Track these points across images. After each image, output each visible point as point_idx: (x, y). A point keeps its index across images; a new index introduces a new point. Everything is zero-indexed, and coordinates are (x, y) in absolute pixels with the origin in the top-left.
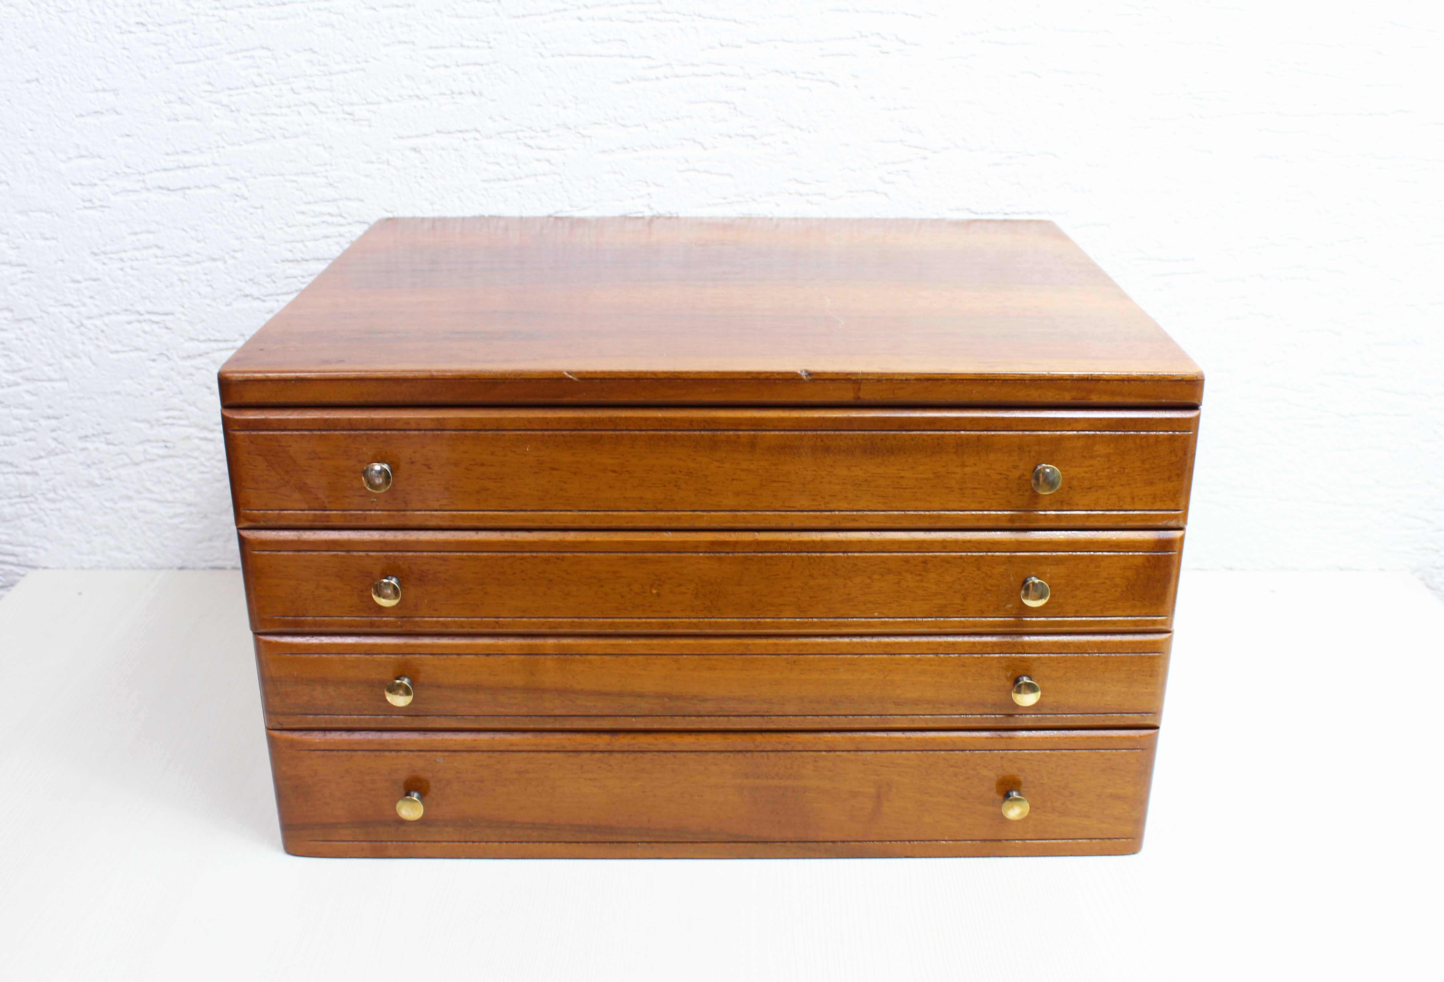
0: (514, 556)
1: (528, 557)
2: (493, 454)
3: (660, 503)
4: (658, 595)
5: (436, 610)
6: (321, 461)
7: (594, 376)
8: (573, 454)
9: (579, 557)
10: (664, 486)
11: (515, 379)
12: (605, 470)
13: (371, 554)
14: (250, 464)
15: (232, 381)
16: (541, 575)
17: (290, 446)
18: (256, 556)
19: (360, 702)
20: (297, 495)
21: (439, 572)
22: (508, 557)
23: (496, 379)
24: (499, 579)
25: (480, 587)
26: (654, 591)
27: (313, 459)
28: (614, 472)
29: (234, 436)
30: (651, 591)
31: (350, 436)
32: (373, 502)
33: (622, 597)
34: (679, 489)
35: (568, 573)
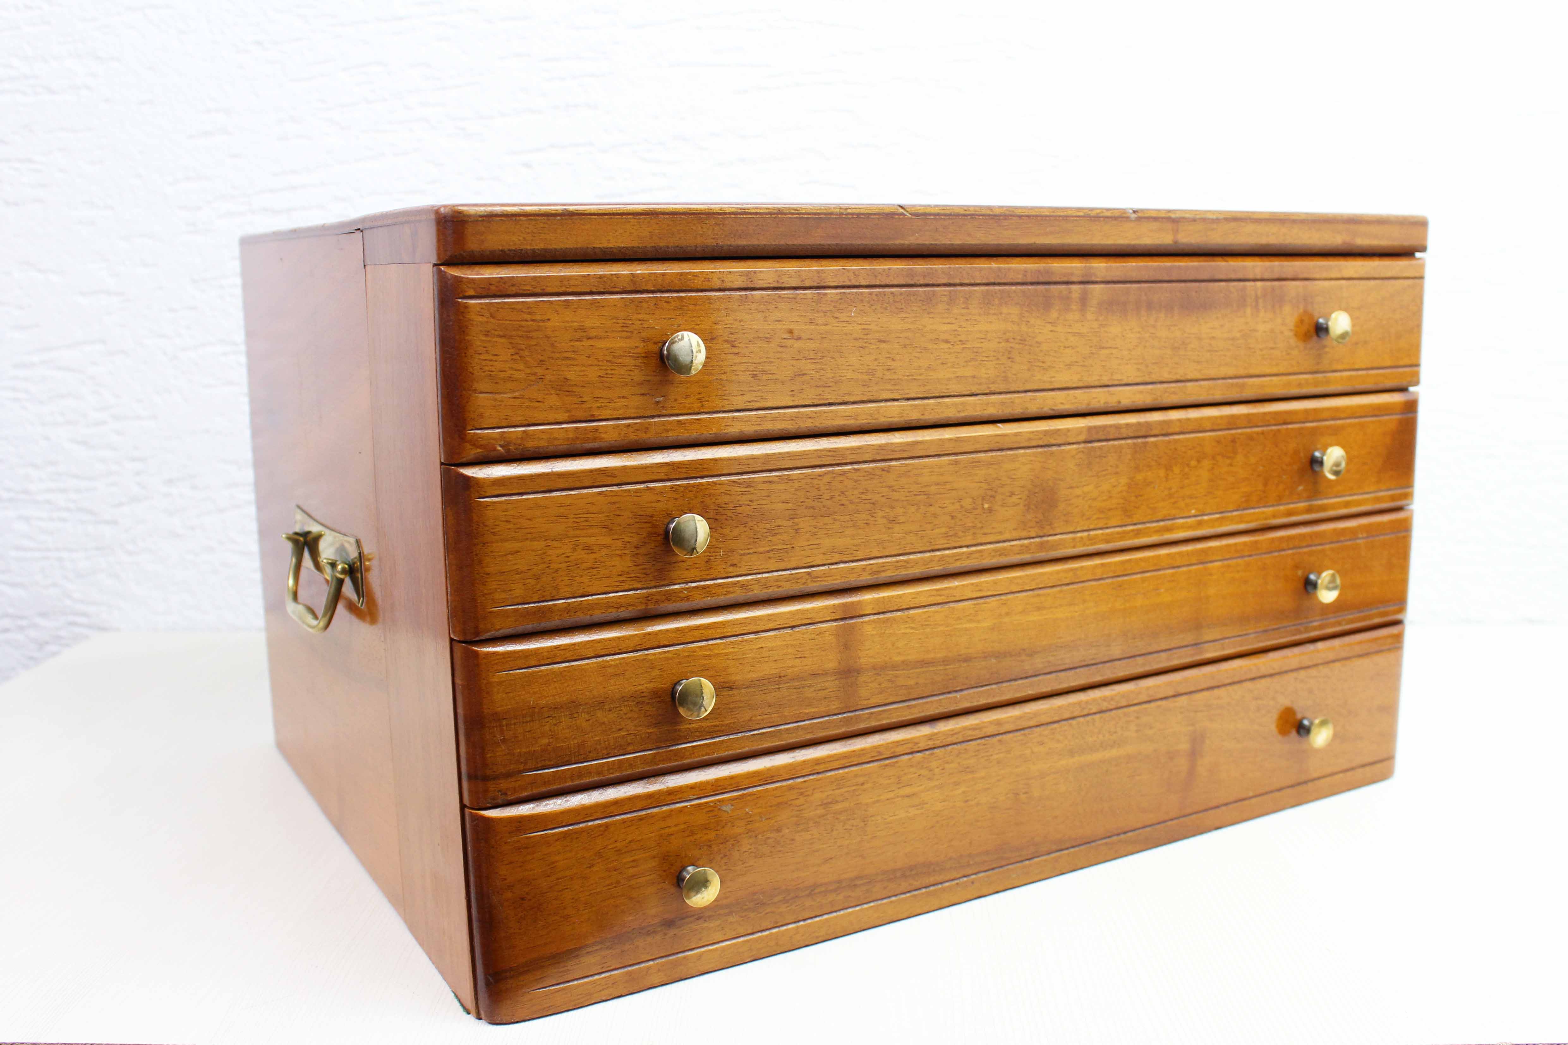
0: (833, 472)
1: (849, 471)
2: (811, 322)
3: (993, 383)
4: (990, 510)
5: (734, 565)
6: (591, 342)
7: (928, 211)
8: (903, 319)
9: (907, 465)
10: (998, 359)
11: (842, 214)
12: (936, 340)
13: (651, 485)
14: (487, 352)
15: (469, 216)
16: (864, 497)
17: (549, 320)
18: (488, 505)
19: (623, 733)
20: (553, 400)
21: (741, 505)
22: (826, 473)
23: (819, 214)
24: (813, 508)
25: (790, 523)
26: (986, 506)
27: (580, 340)
28: (947, 342)
29: (466, 306)
30: (983, 505)
31: (632, 300)
32: (658, 402)
33: (953, 517)
34: (1012, 362)
35: (894, 491)
